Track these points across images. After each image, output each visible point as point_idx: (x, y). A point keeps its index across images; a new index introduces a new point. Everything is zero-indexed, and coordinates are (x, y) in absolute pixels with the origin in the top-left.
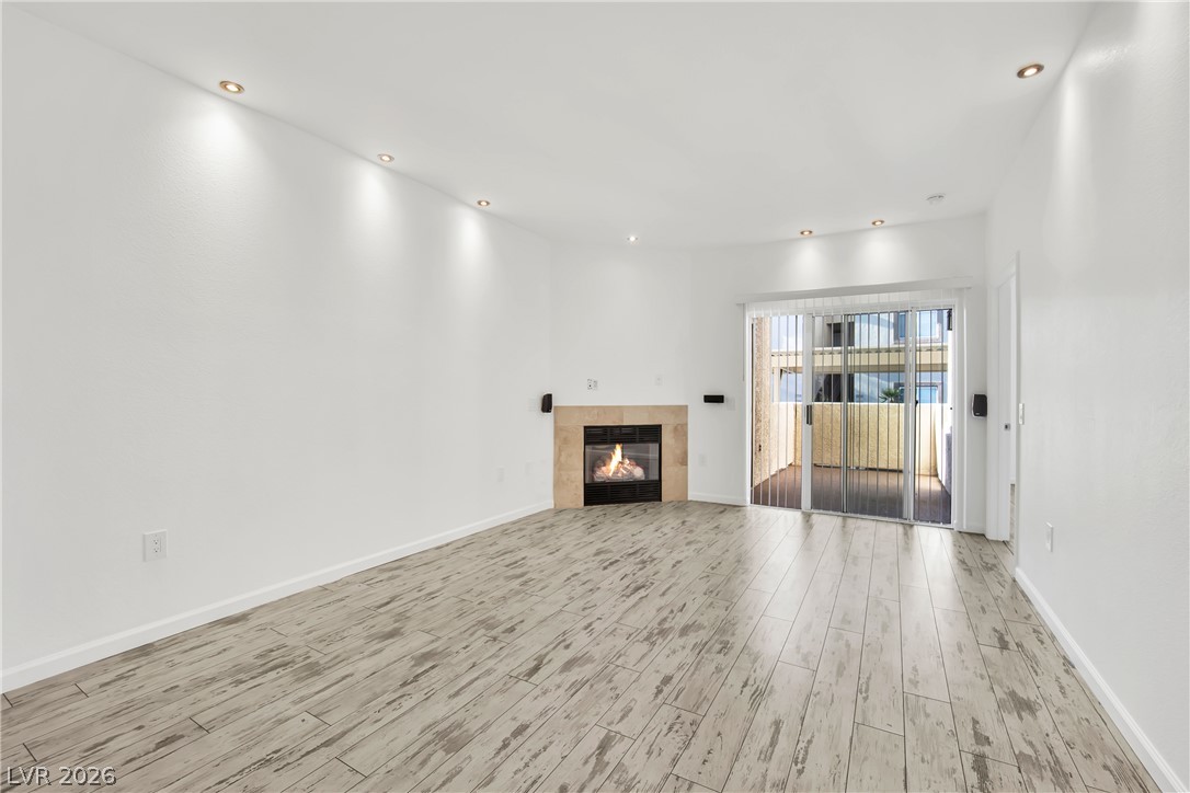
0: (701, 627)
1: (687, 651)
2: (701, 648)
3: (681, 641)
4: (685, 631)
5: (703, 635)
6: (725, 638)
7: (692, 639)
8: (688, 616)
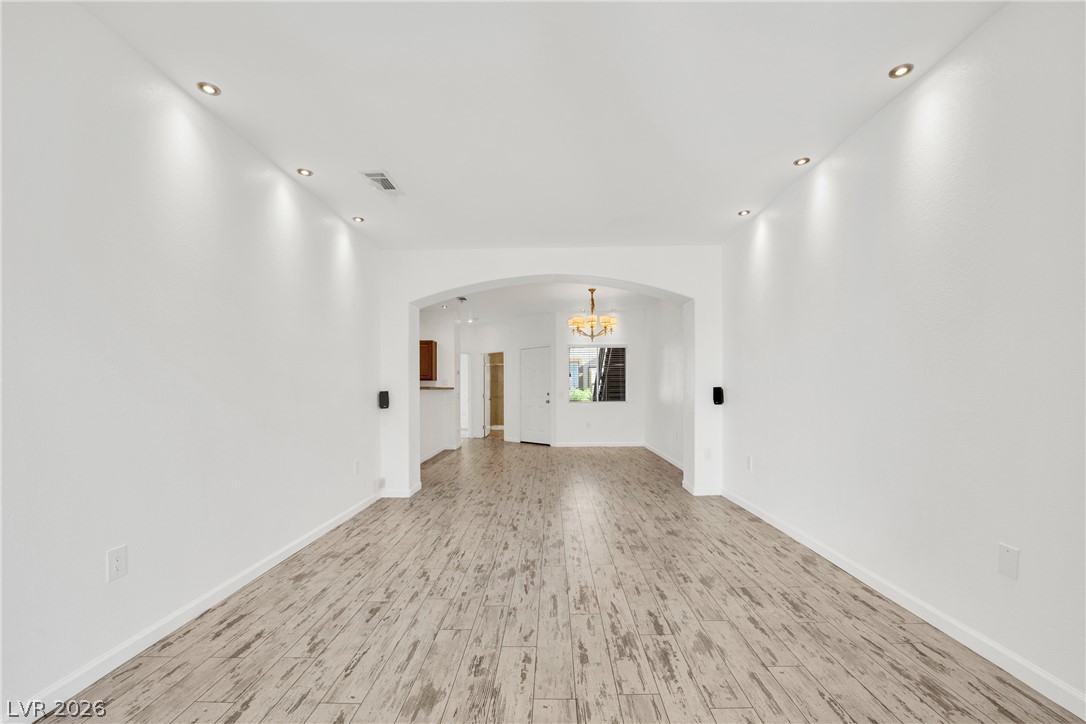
0: (502, 577)
1: (503, 562)
2: (495, 565)
3: (510, 566)
4: (512, 573)
5: (498, 572)
6: (481, 574)
7: (504, 569)
8: (517, 584)
